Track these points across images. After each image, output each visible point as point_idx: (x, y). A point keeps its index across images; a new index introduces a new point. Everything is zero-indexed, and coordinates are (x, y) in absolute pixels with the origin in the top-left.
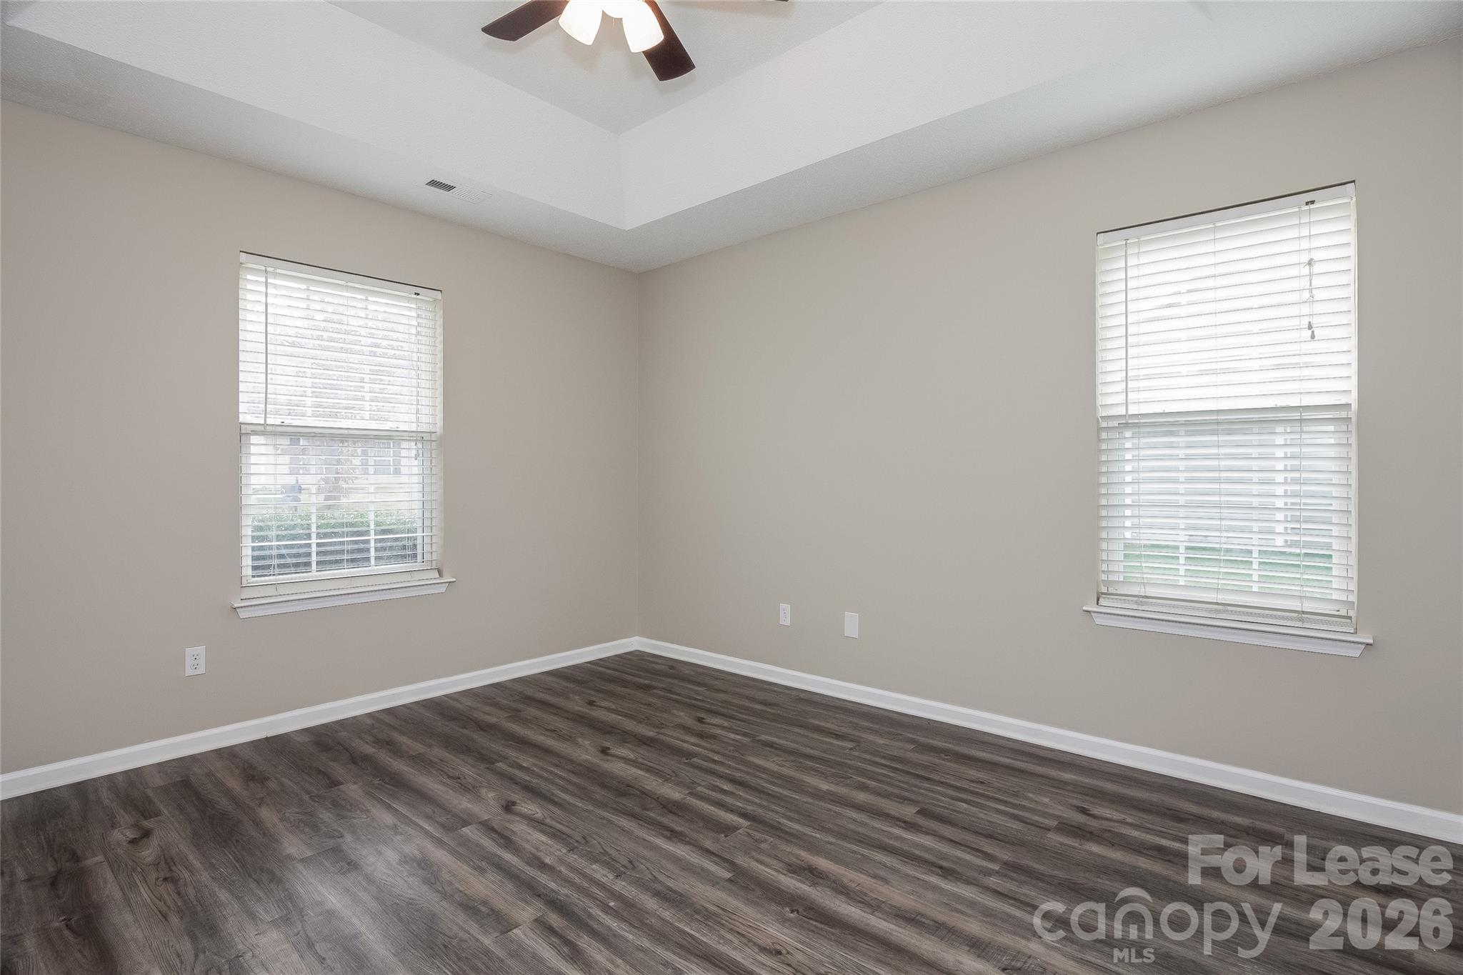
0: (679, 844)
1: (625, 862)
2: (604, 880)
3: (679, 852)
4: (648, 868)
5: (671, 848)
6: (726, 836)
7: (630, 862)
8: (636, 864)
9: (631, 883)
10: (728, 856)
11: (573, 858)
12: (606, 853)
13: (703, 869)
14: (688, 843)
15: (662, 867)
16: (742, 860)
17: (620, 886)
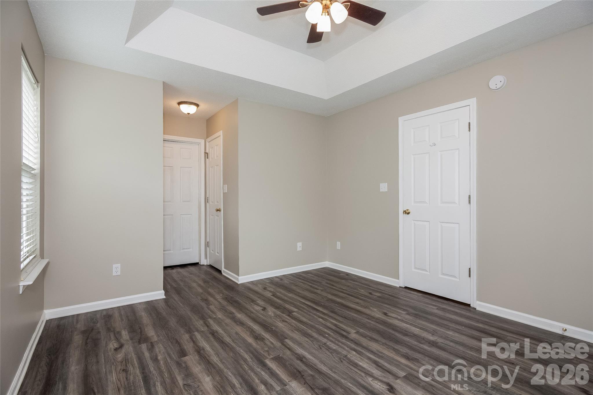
0: (300, 354)
1: (323, 348)
2: (330, 343)
3: (301, 351)
4: (314, 345)
5: (304, 352)
6: (279, 355)
7: (321, 348)
8: (319, 348)
9: (321, 341)
10: (283, 347)
11: (345, 353)
12: (331, 353)
13: (294, 343)
14: (296, 354)
15: (309, 345)
16: (278, 344)
17: (325, 340)
